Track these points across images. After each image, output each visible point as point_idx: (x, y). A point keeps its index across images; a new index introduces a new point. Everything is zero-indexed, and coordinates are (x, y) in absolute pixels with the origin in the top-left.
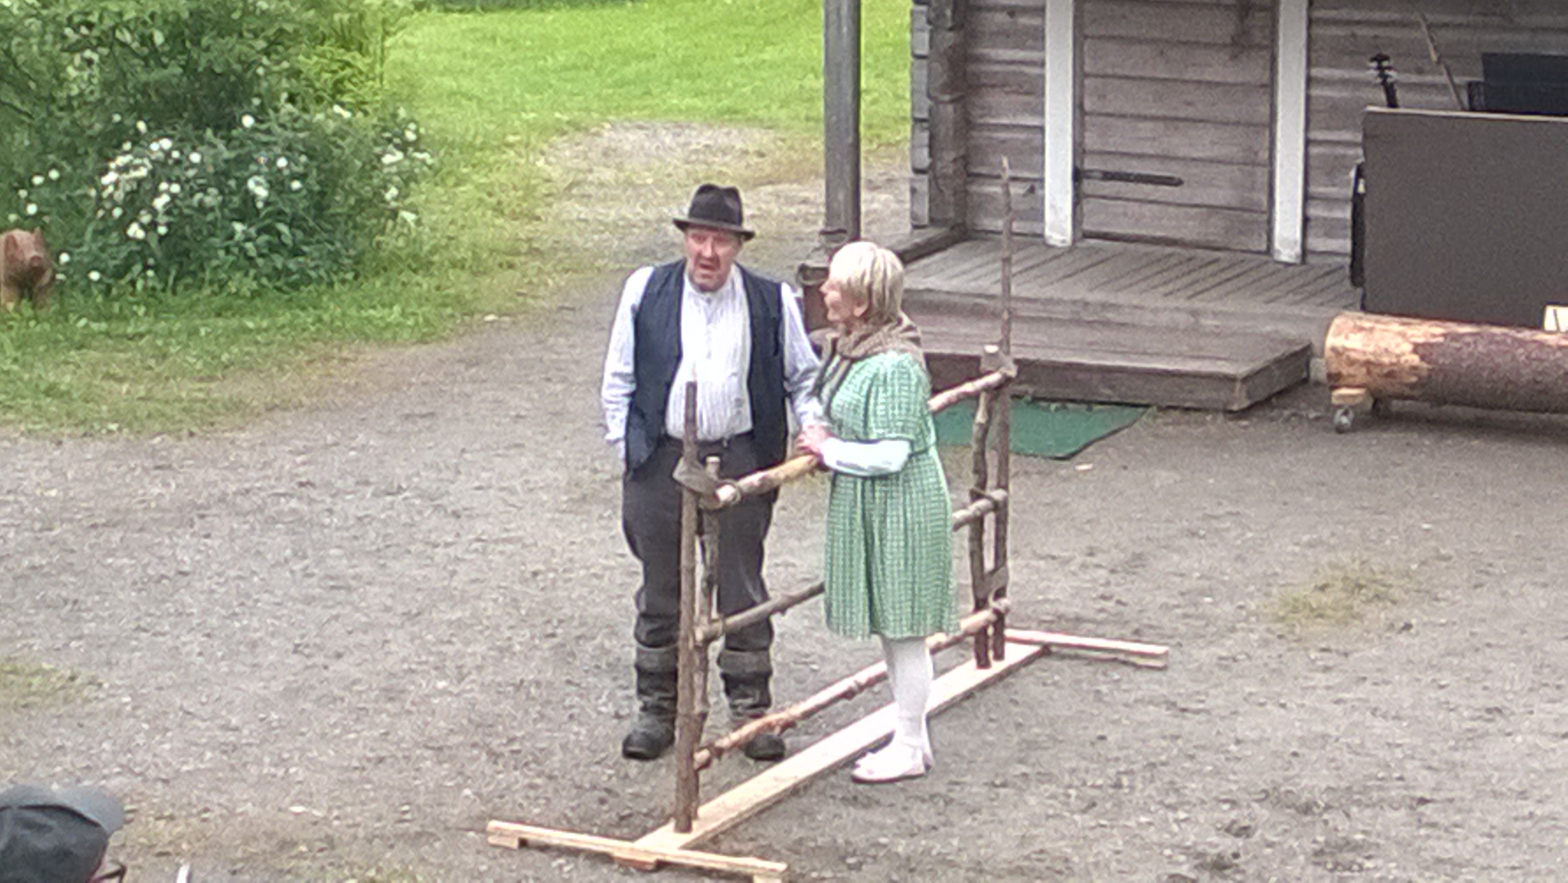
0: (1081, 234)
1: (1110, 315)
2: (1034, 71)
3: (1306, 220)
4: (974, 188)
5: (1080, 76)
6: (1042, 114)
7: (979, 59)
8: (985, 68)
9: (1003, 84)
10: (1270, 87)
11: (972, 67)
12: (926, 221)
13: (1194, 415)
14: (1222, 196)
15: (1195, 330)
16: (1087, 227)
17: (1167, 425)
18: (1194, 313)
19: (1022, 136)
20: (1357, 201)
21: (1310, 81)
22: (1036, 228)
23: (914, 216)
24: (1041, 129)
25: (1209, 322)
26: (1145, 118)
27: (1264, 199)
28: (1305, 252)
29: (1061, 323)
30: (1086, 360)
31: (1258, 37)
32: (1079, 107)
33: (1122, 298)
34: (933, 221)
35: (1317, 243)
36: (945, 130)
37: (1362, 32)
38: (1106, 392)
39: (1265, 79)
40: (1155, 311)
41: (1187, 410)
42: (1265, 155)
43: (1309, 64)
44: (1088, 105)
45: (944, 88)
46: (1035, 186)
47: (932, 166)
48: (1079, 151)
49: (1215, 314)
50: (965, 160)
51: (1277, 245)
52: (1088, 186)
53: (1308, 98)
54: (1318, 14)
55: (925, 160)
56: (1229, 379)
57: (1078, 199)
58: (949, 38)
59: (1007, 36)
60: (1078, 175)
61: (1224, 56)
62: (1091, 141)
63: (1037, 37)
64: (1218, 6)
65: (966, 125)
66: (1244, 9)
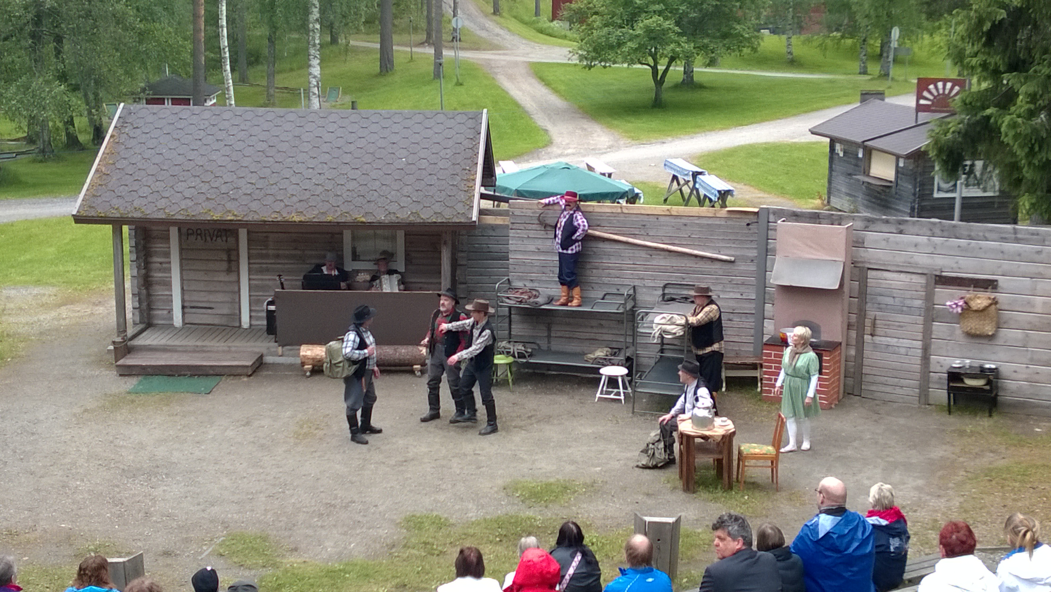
0: (184, 323)
1: (204, 349)
2: (168, 279)
3: (251, 317)
4: (151, 312)
5: (182, 280)
6: (171, 291)
7: (152, 277)
8: (153, 279)
9: (159, 283)
10: (238, 281)
11: (150, 279)
12: (138, 322)
13: (238, 377)
14: (226, 311)
15: (229, 351)
16: (186, 321)
17: (230, 381)
18: (229, 347)
19: (165, 297)
20: (270, 313)
21: (250, 279)
22: (171, 322)
23: (133, 321)
24: (172, 295)
25: (233, 349)
26: (201, 291)
27: (238, 312)
28: (251, 325)
29: (190, 352)
30: (205, 364)
31: (233, 269)
32: (182, 289)
33: (206, 343)
34: (141, 323)
35: (254, 322)
36: (143, 297)
37: (264, 266)
38: (211, 372)
39: (237, 279)
40: (218, 347)
41: (235, 376)
42: (237, 300)
43: (249, 275)
44: (185, 288)
45: (143, 286)
46: (170, 311)
47: (139, 308)
48: (183, 301)
49: (235, 346)
50: (149, 305)
51: (242, 324)
52: (186, 310)
53: (249, 284)
54: (251, 261)
55: (137, 305)
56: (247, 367)
57: (184, 314)
58: (143, 271)
59: (160, 270)
60: (183, 307)
61: (225, 274)
62: (187, 297)
63: (169, 270)
64: (222, 260)
65: (149, 295)
66: (229, 261)
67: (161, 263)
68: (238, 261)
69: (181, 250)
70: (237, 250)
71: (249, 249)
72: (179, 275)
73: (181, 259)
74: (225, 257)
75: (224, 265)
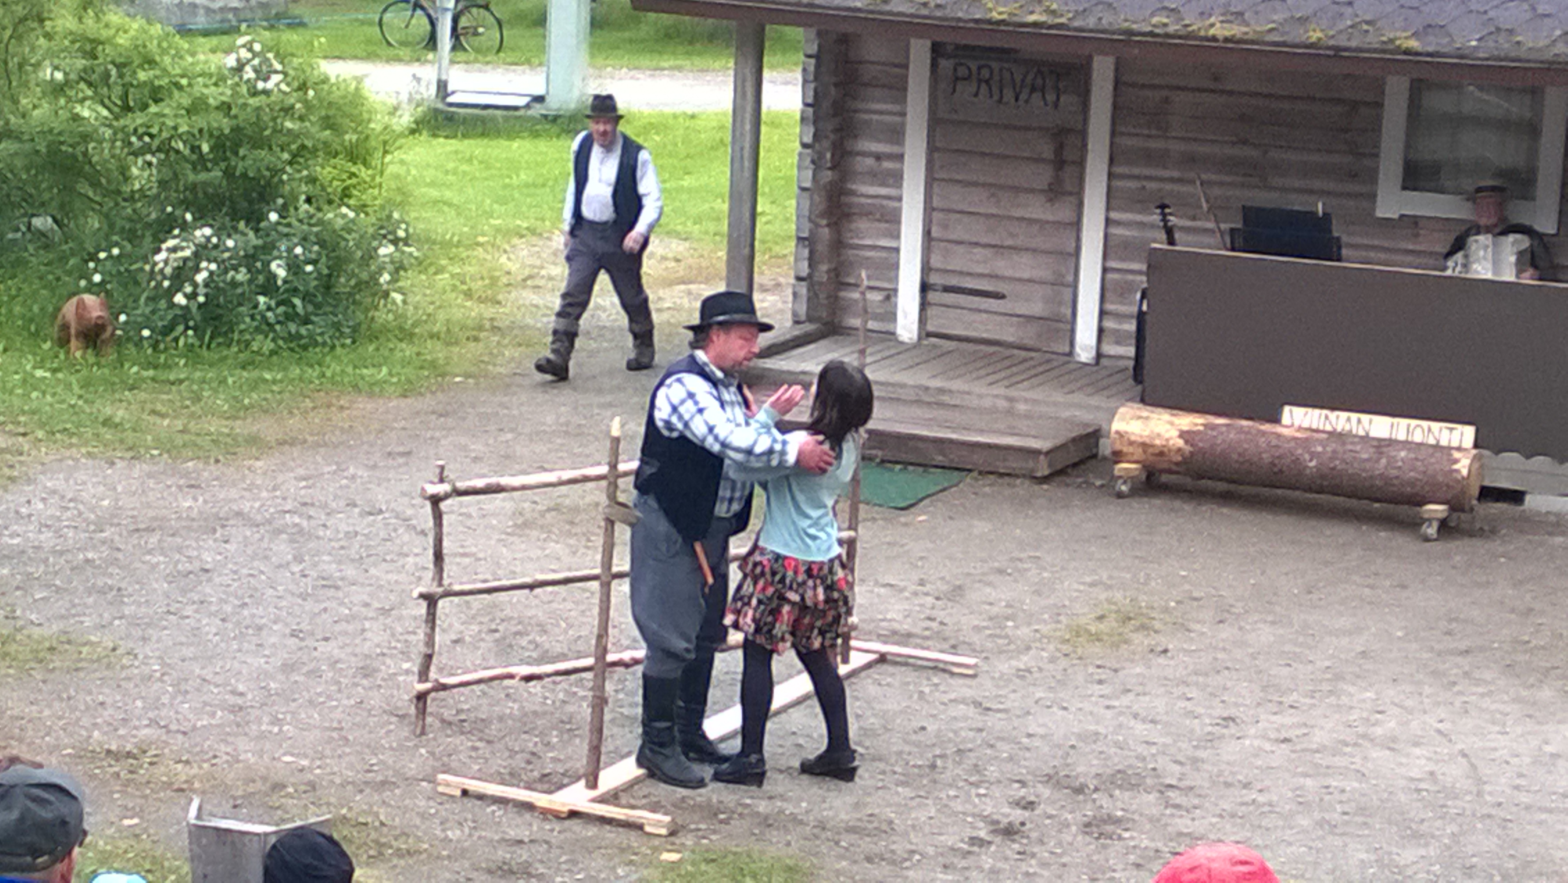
0: (925, 333)
1: (946, 398)
2: (896, 204)
3: (1101, 331)
4: (842, 294)
5: (929, 209)
6: (898, 237)
7: (853, 193)
8: (856, 200)
9: (867, 213)
10: (1077, 225)
11: (844, 199)
12: (803, 318)
13: (1007, 480)
14: (1037, 308)
15: (1010, 412)
16: (930, 328)
17: (986, 487)
18: (1011, 400)
19: (884, 254)
20: (1141, 317)
21: (1108, 222)
22: (890, 327)
23: (795, 314)
24: (897, 250)
25: (1021, 407)
26: (977, 244)
27: (1069, 312)
28: (1099, 355)
29: (905, 402)
30: (925, 433)
31: (1068, 187)
32: (927, 234)
33: (957, 385)
34: (809, 318)
35: (1110, 349)
36: (821, 248)
37: (1151, 185)
38: (939, 459)
39: (1073, 219)
40: (980, 396)
41: (1002, 475)
42: (1071, 278)
43: (1108, 209)
44: (934, 234)
45: (822, 215)
46: (891, 295)
47: (810, 276)
48: (926, 268)
49: (1026, 400)
50: (836, 272)
51: (1078, 349)
52: (932, 296)
53: (1106, 235)
54: (1117, 169)
55: (805, 270)
56: (1034, 453)
57: (924, 305)
58: (828, 176)
59: (873, 176)
60: (925, 288)
61: (1042, 198)
62: (936, 261)
63: (897, 178)
64: (1038, 160)
65: (838, 245)
66: (1059, 163)
67: (878, 157)
68: (1081, 164)
69: (935, 123)
70: (1083, 134)
71: (1113, 134)
72: (921, 197)
73: (932, 149)
74: (1047, 151)
75: (1043, 176)
